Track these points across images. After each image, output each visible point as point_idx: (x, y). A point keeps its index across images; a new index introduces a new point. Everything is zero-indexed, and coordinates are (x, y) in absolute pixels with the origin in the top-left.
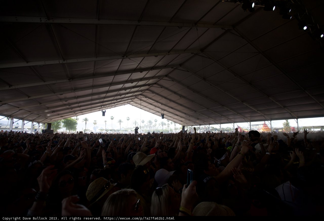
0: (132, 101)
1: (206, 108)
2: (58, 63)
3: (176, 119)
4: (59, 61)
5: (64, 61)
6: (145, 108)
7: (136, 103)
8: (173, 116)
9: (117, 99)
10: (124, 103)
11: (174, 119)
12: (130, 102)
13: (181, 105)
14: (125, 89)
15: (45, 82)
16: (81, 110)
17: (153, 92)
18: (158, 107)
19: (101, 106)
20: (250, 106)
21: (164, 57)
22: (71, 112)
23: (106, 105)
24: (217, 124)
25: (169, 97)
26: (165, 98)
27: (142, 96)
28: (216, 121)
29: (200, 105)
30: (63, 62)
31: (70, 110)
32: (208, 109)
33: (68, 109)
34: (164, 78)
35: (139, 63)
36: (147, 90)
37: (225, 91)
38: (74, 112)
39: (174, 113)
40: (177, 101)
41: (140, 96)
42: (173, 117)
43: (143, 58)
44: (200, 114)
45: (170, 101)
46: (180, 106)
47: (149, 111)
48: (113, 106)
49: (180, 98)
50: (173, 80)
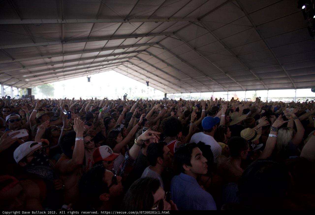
0: (116, 68)
1: (190, 77)
2: (57, 22)
3: (159, 86)
4: (57, 20)
5: (63, 20)
6: (129, 75)
7: (121, 70)
8: (157, 83)
9: (103, 65)
10: (108, 69)
11: (158, 87)
12: (115, 68)
13: (167, 73)
14: (115, 55)
15: (35, 43)
16: (64, 75)
17: (141, 59)
18: (143, 75)
19: (86, 71)
20: (231, 77)
21: (162, 23)
22: (54, 77)
23: (91, 71)
24: (198, 92)
25: (156, 65)
26: (152, 65)
27: (128, 63)
28: (197, 90)
29: (186, 74)
30: (61, 22)
31: (54, 75)
32: (192, 78)
33: (51, 73)
34: (155, 45)
35: (137, 28)
36: (135, 56)
37: (212, 62)
38: (57, 77)
39: (159, 81)
40: (163, 70)
41: (126, 63)
42: (156, 85)
43: (142, 23)
44: (183, 82)
45: (157, 69)
46: (165, 74)
47: (133, 78)
48: (97, 72)
49: (167, 66)
50: (164, 48)
